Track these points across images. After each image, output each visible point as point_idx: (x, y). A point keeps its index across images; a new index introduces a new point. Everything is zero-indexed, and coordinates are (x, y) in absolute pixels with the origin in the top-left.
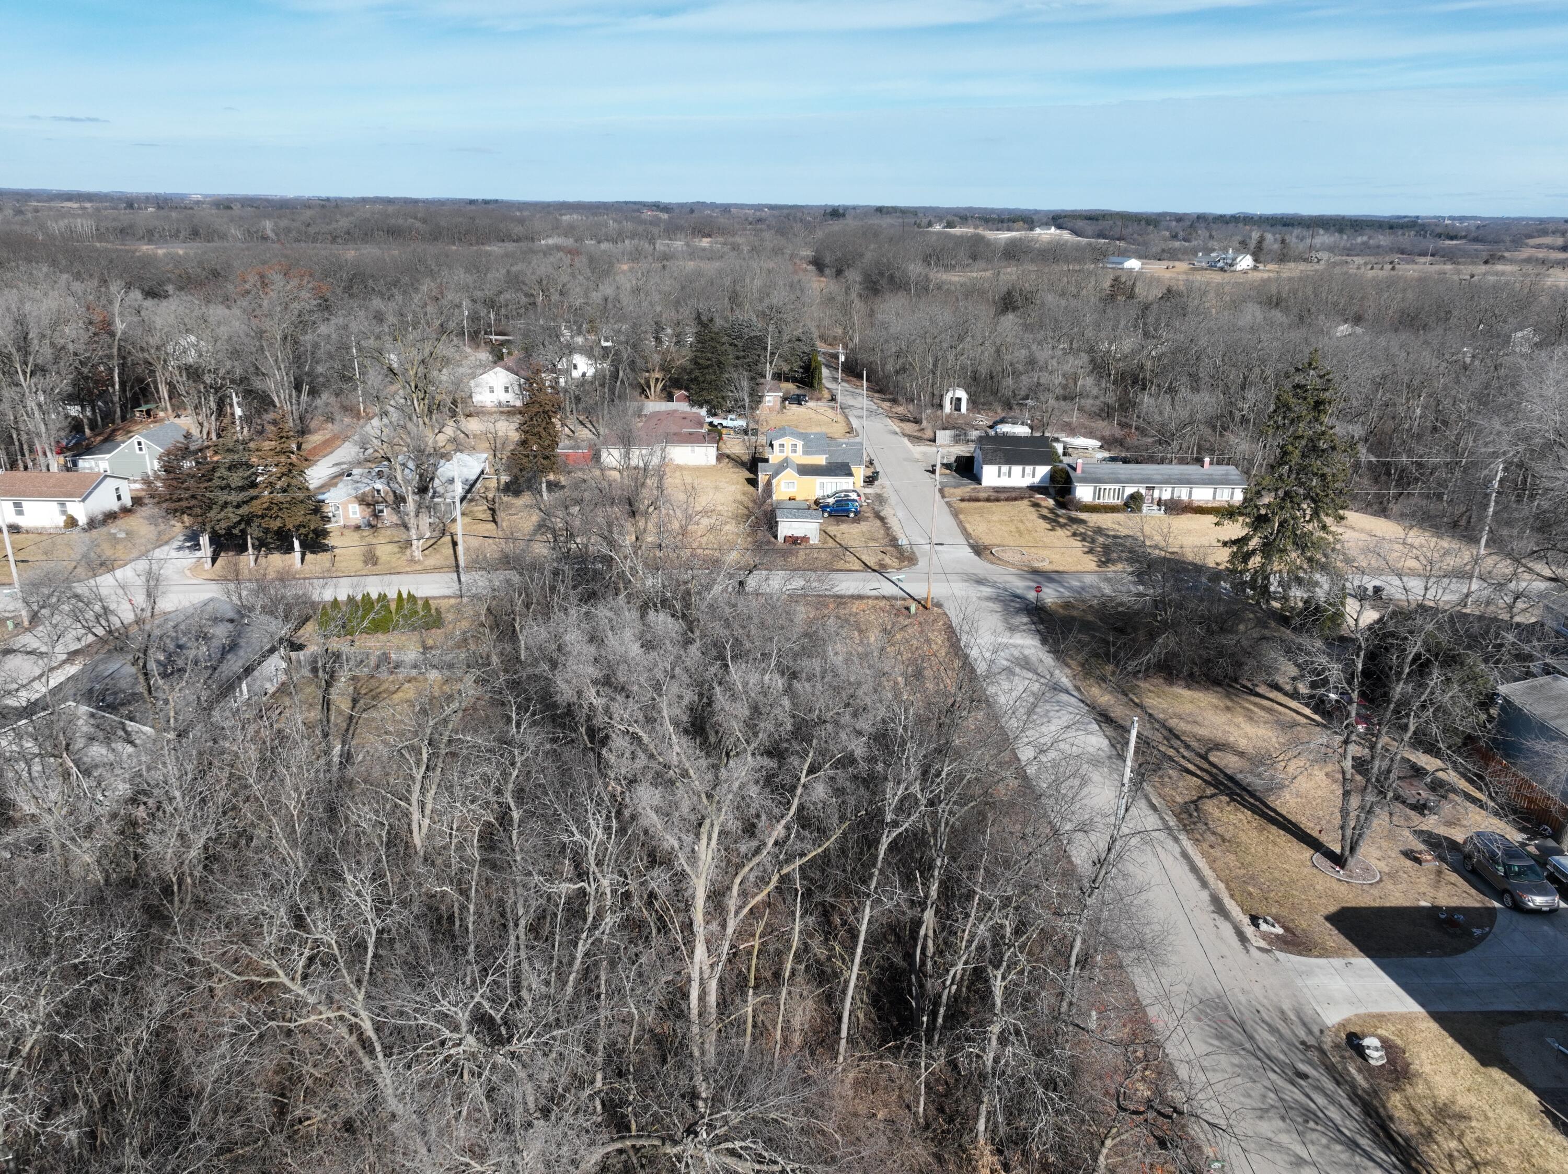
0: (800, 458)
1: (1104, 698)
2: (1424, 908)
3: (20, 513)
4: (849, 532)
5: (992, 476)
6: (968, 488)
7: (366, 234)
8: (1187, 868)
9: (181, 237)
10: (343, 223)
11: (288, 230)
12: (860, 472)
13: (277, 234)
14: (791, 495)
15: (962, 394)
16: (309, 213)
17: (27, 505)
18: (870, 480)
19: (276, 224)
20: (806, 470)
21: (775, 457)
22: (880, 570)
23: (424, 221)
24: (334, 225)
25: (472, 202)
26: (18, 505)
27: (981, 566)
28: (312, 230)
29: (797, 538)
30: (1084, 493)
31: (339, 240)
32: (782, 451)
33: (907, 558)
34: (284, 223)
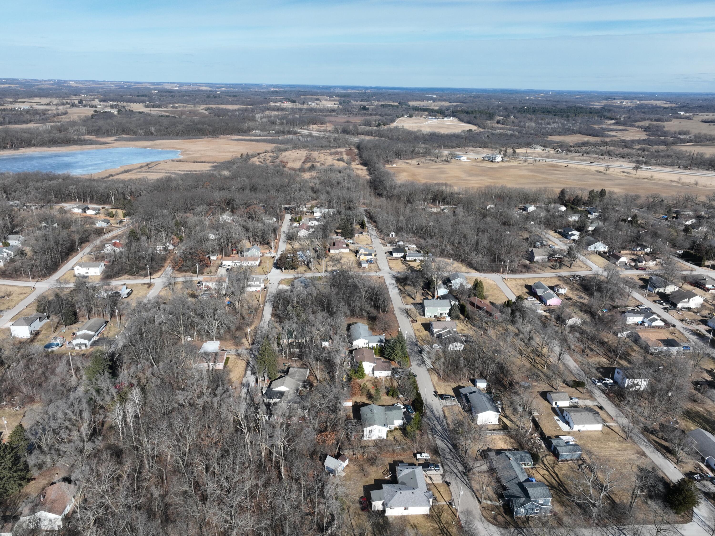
0: (364, 252)
1: (400, 287)
4: (372, 265)
5: (395, 255)
6: (390, 258)
12: (373, 255)
13: (156, 132)
14: (363, 259)
15: (394, 234)
18: (375, 255)
20: (365, 255)
21: (360, 252)
22: (376, 272)
23: (209, 126)
27: (390, 271)
29: (364, 267)
30: (408, 259)
33: (380, 270)
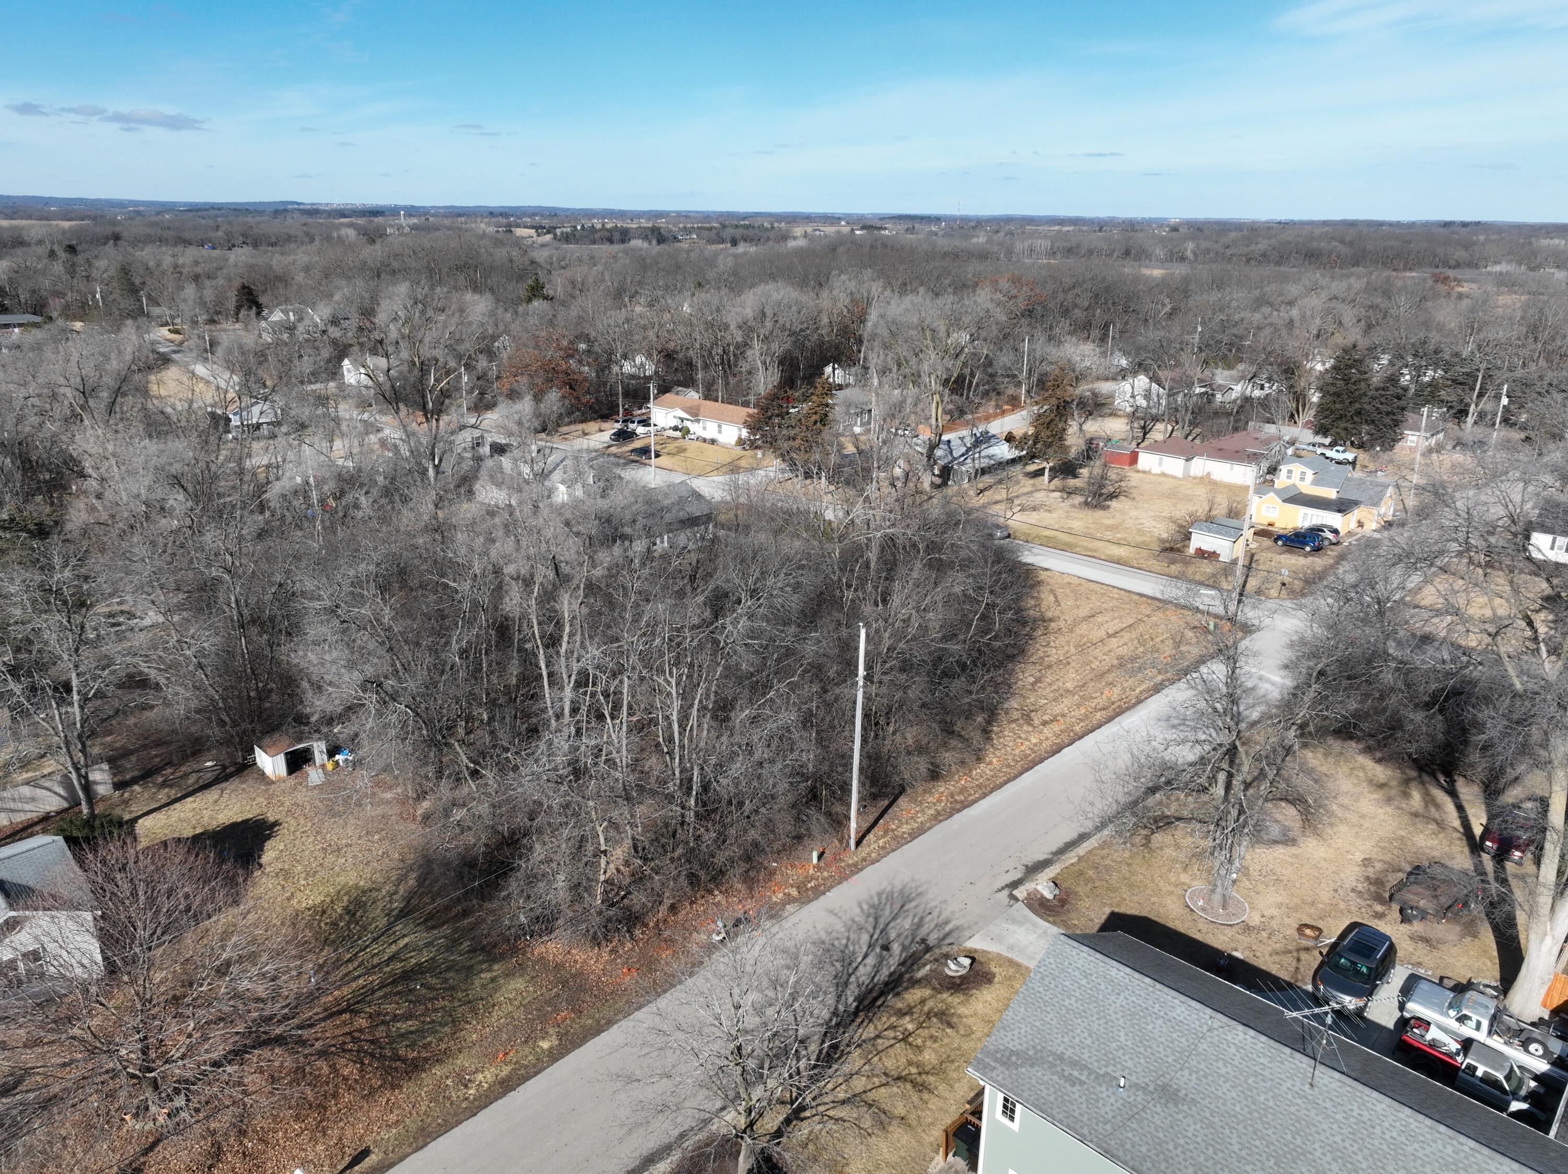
0: (1301, 486)
2: (1237, 959)
3: (720, 432)
4: (1286, 562)
7: (1282, 257)
8: (1068, 840)
9: (1115, 255)
10: (1263, 245)
11: (1208, 251)
12: (1371, 514)
13: (1195, 254)
14: (1271, 520)
16: (1233, 235)
17: (725, 428)
19: (1198, 246)
20: (1300, 500)
21: (1280, 482)
24: (1252, 247)
25: (1447, 224)
26: (720, 426)
28: (1229, 252)
29: (1206, 552)
31: (1253, 262)
32: (1289, 477)
34: (1204, 245)
